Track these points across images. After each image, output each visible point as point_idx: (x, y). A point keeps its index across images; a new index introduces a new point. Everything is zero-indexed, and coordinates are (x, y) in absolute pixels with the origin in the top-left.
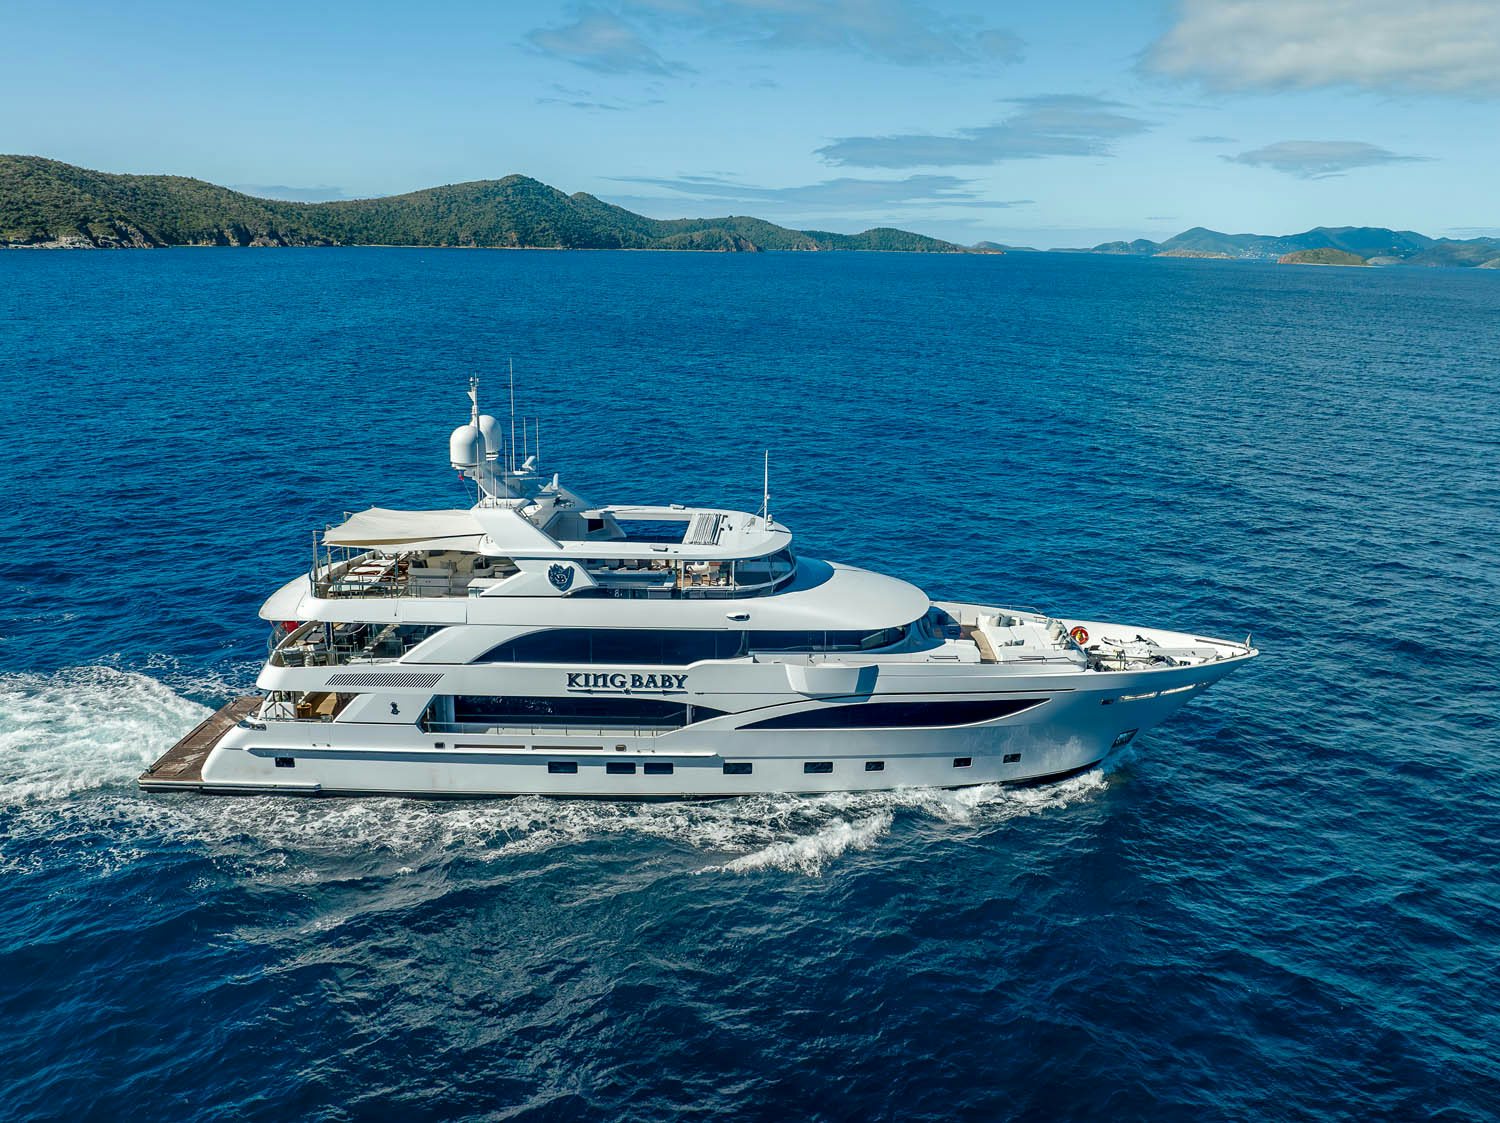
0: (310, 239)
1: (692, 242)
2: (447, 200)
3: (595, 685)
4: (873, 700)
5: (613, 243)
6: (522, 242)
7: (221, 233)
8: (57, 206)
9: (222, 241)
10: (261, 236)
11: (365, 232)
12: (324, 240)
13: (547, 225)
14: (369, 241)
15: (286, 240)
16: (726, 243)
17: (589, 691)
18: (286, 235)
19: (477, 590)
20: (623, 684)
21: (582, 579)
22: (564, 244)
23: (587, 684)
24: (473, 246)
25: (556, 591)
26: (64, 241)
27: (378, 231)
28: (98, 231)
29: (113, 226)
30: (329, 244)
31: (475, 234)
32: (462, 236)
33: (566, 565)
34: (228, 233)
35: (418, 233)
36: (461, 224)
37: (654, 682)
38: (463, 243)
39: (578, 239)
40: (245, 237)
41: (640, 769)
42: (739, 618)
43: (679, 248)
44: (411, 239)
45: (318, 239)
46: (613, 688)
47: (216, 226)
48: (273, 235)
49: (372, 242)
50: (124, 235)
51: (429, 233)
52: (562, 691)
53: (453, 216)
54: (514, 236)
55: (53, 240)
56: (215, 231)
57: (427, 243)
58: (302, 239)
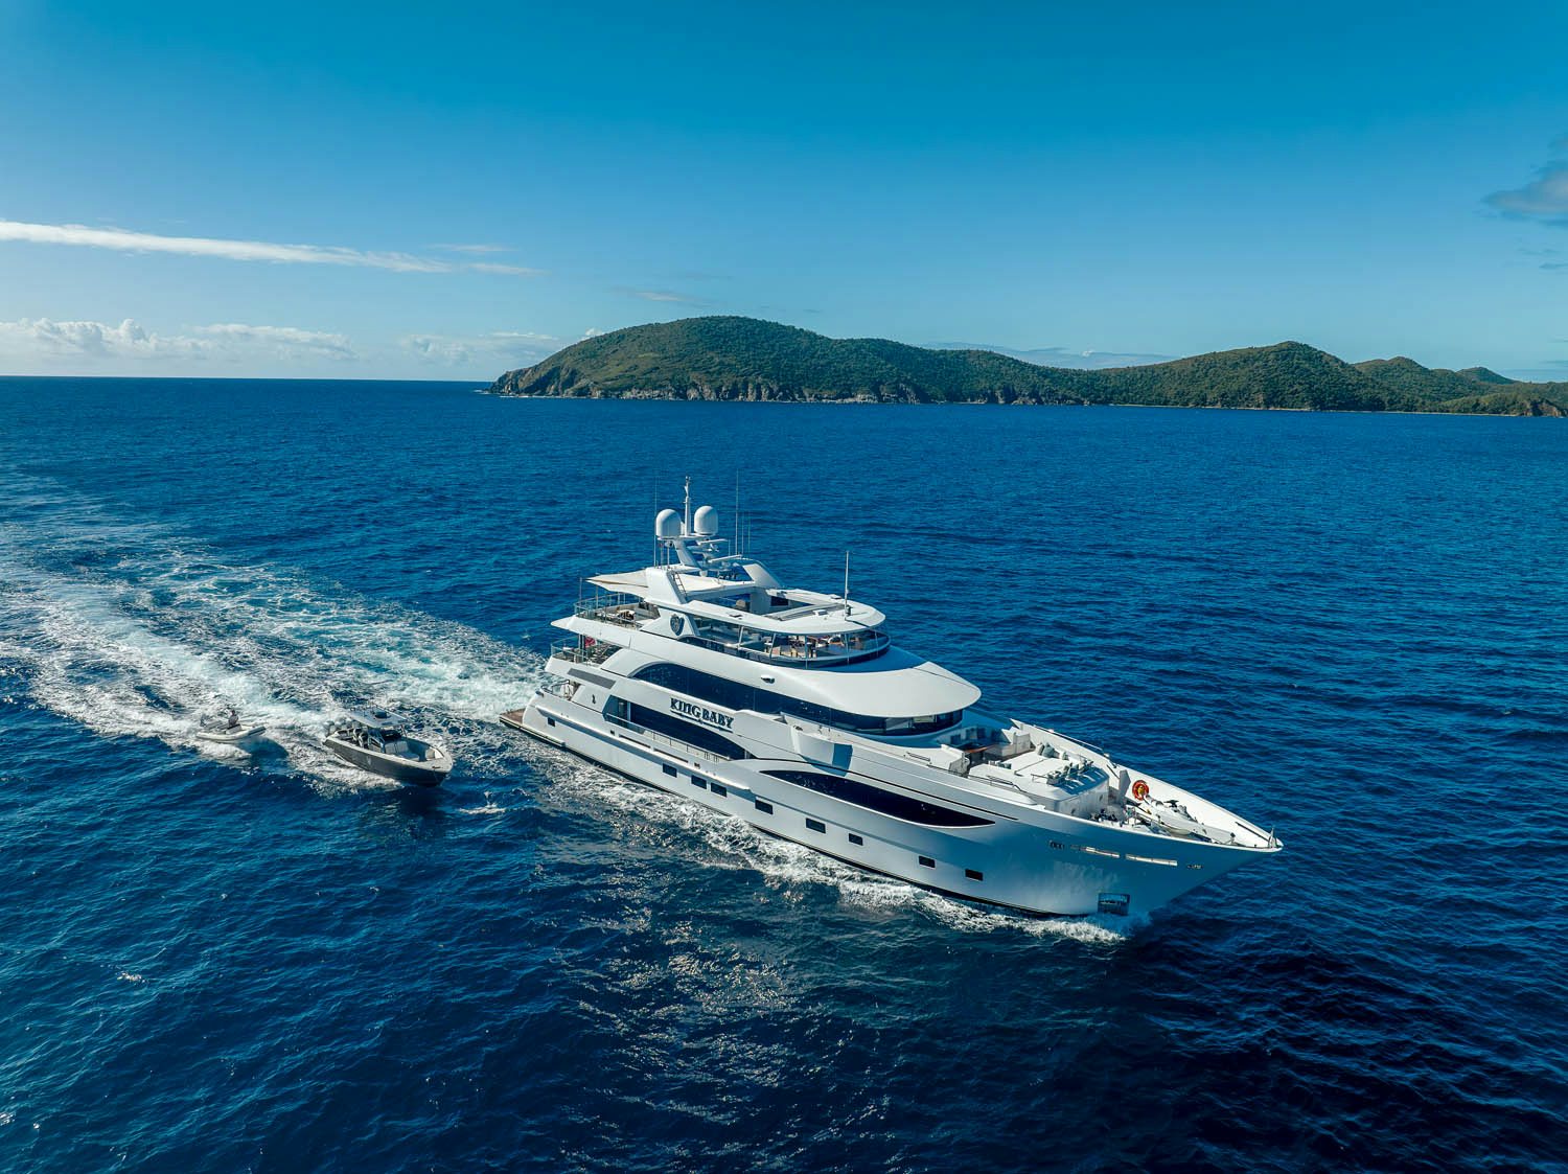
0: (1065, 398)
1: (1478, 404)
2: (1207, 366)
3: (684, 711)
4: (848, 776)
5: (1376, 405)
6: (1268, 403)
7: (993, 393)
8: (863, 374)
9: (993, 399)
10: (1024, 396)
11: (1124, 394)
12: (1075, 400)
13: (1300, 388)
14: (1125, 401)
15: (1044, 399)
16: (1522, 407)
17: (680, 715)
18: (1044, 396)
19: (639, 626)
20: (698, 714)
21: (688, 630)
22: (1313, 405)
23: (680, 709)
24: (1219, 406)
25: (674, 636)
26: (859, 398)
27: (1136, 394)
28: (884, 391)
29: (897, 387)
30: (1079, 402)
31: (1223, 396)
32: (1210, 398)
33: (681, 616)
34: (998, 393)
35: (1170, 394)
36: (1212, 387)
37: (715, 718)
38: (1210, 404)
39: (1334, 401)
40: (1010, 396)
41: (709, 786)
42: (767, 680)
43: (1459, 411)
44: (1163, 399)
45: (1071, 398)
46: (693, 716)
47: (990, 388)
48: (1034, 394)
49: (1126, 403)
50: (902, 394)
51: (1181, 394)
52: (665, 709)
53: (1207, 380)
54: (1261, 398)
55: (853, 397)
56: (989, 391)
57: (1177, 403)
58: (1057, 399)
